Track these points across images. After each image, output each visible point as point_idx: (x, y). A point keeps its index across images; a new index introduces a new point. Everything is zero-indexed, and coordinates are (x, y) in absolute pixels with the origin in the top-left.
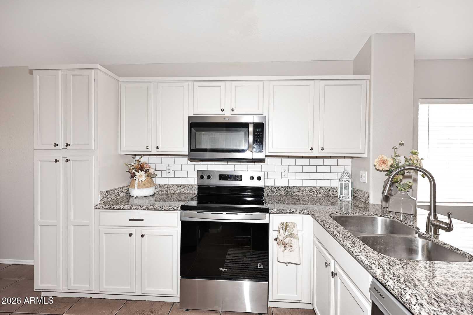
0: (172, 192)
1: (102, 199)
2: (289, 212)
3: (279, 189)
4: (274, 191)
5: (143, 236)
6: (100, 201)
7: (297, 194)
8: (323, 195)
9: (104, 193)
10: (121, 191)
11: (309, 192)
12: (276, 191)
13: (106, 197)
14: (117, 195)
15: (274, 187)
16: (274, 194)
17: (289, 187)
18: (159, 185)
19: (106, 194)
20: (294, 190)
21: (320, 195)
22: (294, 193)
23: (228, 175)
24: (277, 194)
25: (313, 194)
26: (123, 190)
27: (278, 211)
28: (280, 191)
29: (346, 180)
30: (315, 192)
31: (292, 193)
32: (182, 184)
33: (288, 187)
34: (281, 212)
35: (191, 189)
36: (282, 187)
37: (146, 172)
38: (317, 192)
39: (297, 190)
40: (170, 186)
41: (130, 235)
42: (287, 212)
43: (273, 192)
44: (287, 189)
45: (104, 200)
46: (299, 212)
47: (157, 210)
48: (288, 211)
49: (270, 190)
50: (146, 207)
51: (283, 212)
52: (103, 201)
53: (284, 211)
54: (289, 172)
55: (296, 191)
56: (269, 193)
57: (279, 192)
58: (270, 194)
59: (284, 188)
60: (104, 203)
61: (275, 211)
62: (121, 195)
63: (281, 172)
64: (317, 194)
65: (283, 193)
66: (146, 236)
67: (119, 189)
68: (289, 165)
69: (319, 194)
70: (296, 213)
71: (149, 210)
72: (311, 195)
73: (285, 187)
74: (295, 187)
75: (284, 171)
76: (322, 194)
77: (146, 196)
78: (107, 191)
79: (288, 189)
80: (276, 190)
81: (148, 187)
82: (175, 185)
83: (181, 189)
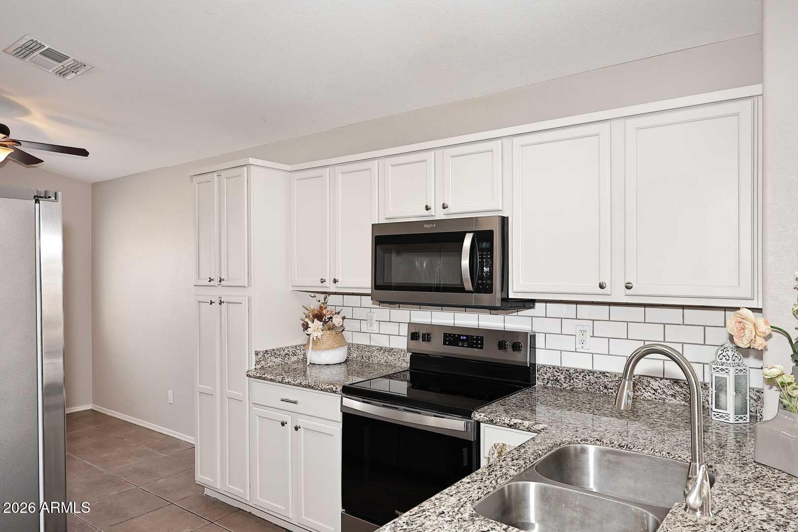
0: (376, 361)
1: (257, 363)
2: (507, 424)
3: (570, 374)
4: (559, 378)
5: (296, 429)
6: (255, 365)
7: (612, 391)
8: (683, 403)
9: (262, 354)
10: (294, 352)
11: (643, 391)
12: (563, 380)
13: (265, 360)
14: (286, 359)
15: (558, 369)
16: (559, 386)
17: (593, 373)
18: (356, 346)
19: (265, 354)
20: (606, 380)
21: (674, 401)
22: (606, 387)
23: (458, 335)
24: (565, 385)
25: (654, 397)
26: (298, 351)
27: (488, 419)
28: (572, 381)
29: (721, 367)
30: (659, 391)
31: (599, 388)
32: (392, 346)
33: (591, 372)
34: (493, 420)
35: (404, 358)
36: (576, 371)
37: (325, 322)
38: (664, 392)
39: (612, 382)
40: (373, 349)
41: (283, 424)
42: (504, 424)
43: (557, 380)
44: (587, 377)
45: (262, 365)
46: (527, 426)
47: (313, 388)
48: (506, 421)
49: (549, 374)
50: (299, 382)
51: (496, 423)
52: (259, 366)
53: (498, 420)
54: (593, 336)
55: (610, 385)
56: (548, 383)
57: (569, 382)
58: (549, 385)
59: (582, 374)
60: (262, 368)
61: (482, 417)
62: (294, 359)
63: (575, 335)
64: (664, 396)
65: (579, 386)
66: (302, 429)
67: (290, 349)
68: (593, 320)
69: (670, 398)
70: (521, 427)
71: (303, 387)
72: (650, 398)
73: (583, 371)
74: (608, 374)
75: (581, 334)
76: (678, 399)
77: (328, 365)
78: (266, 351)
79: (591, 377)
80: (562, 376)
81: (328, 349)
82: (379, 348)
83: (389, 357)
